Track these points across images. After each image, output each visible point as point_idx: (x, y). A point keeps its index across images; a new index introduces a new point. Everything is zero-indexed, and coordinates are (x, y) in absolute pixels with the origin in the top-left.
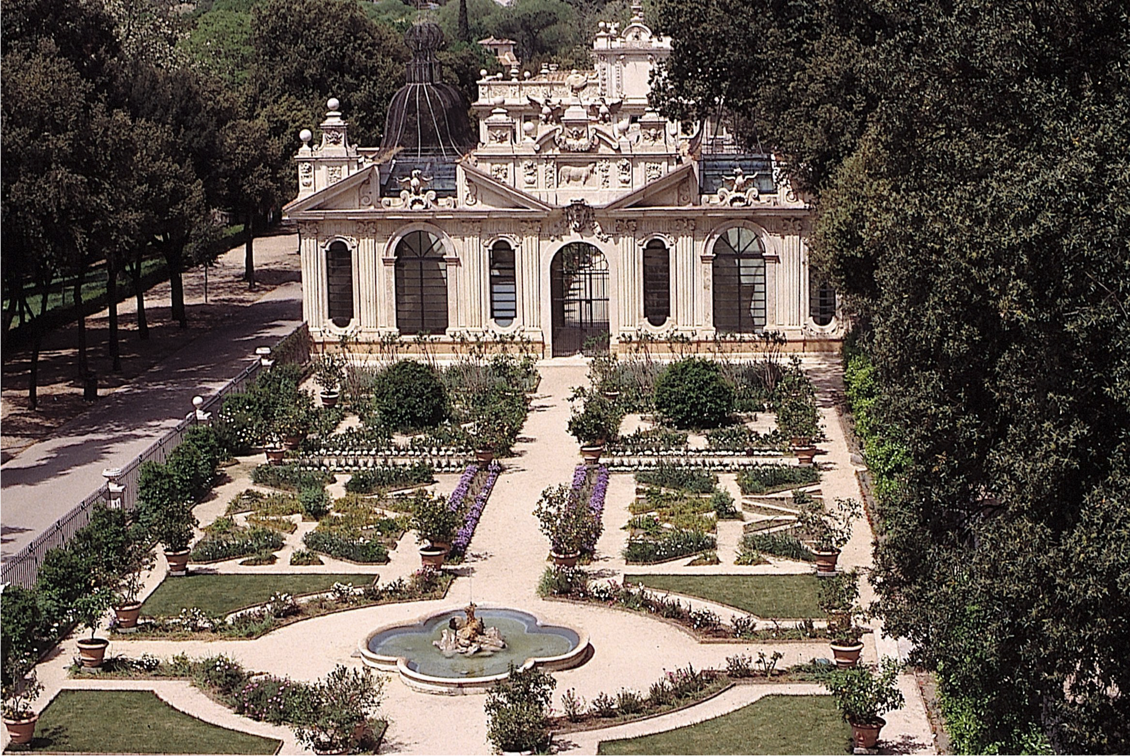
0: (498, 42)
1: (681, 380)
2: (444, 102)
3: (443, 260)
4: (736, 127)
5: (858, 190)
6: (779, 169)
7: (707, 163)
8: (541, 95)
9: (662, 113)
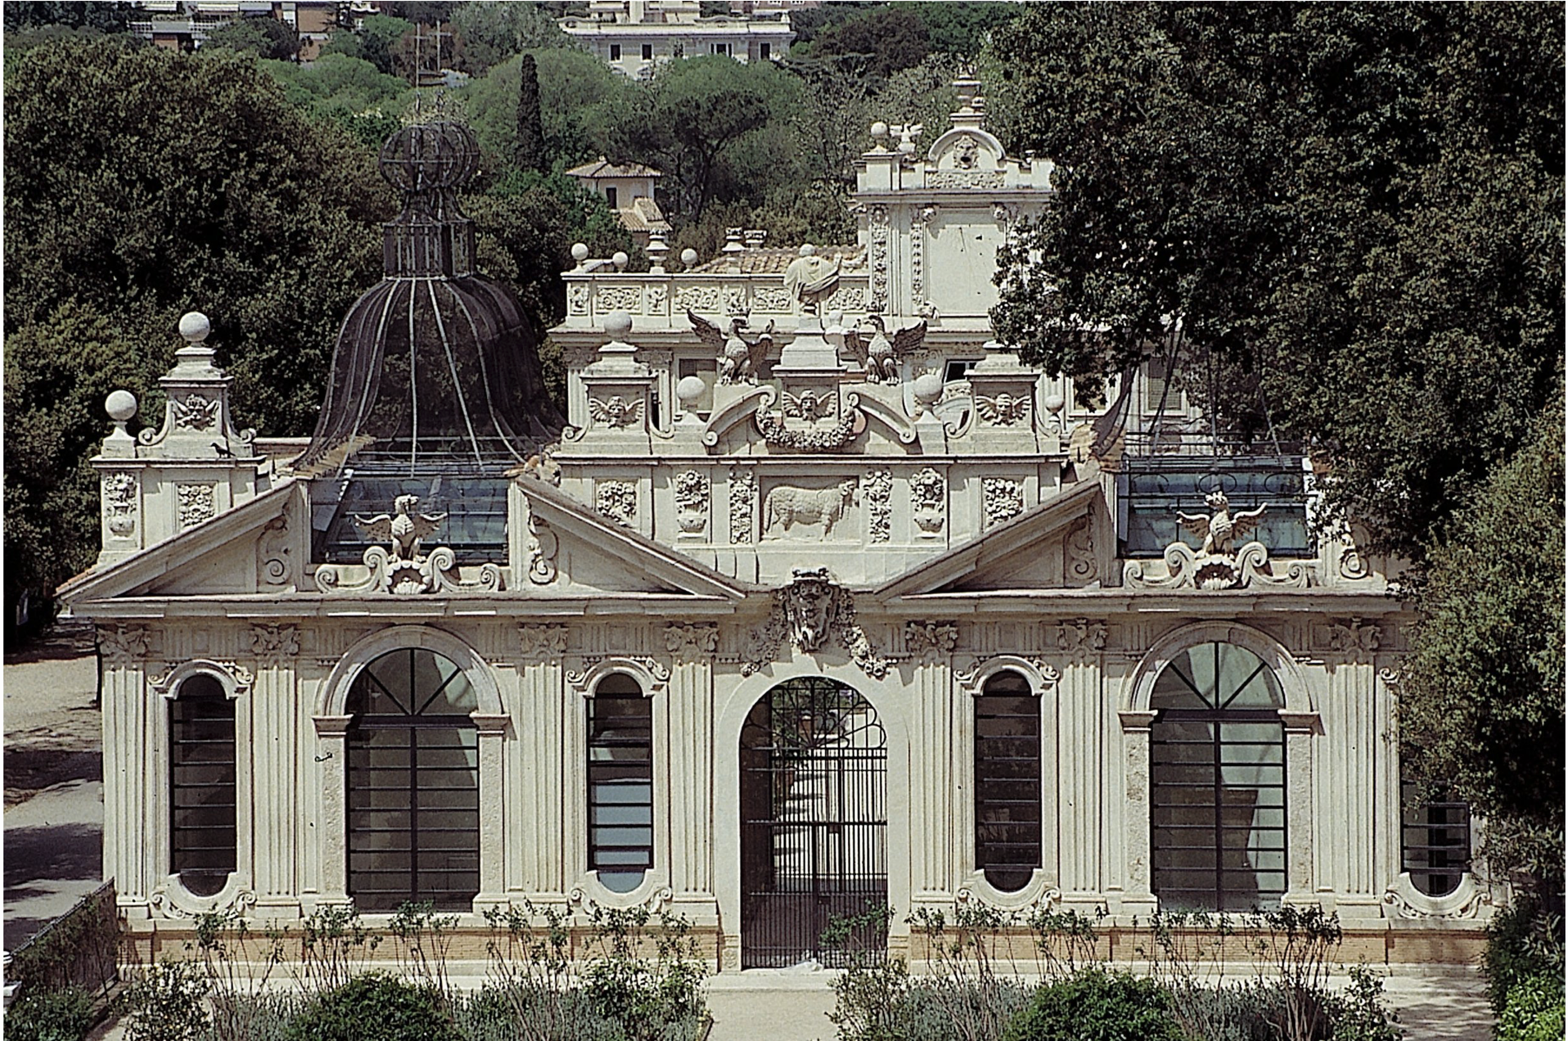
0: (617, 172)
1: (1069, 1028)
2: (480, 323)
3: (467, 722)
4: (1214, 390)
5: (1530, 550)
6: (1322, 495)
7: (1137, 479)
8: (724, 308)
9: (1027, 357)
